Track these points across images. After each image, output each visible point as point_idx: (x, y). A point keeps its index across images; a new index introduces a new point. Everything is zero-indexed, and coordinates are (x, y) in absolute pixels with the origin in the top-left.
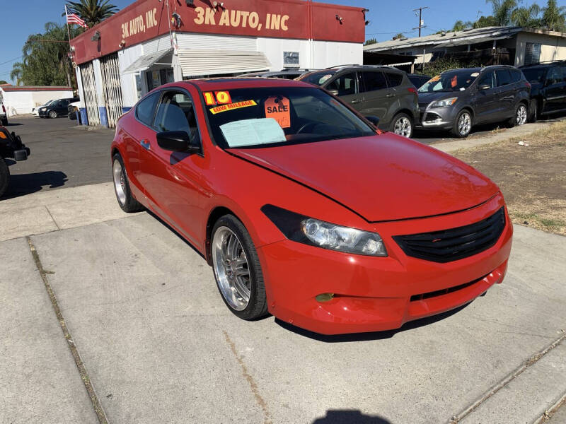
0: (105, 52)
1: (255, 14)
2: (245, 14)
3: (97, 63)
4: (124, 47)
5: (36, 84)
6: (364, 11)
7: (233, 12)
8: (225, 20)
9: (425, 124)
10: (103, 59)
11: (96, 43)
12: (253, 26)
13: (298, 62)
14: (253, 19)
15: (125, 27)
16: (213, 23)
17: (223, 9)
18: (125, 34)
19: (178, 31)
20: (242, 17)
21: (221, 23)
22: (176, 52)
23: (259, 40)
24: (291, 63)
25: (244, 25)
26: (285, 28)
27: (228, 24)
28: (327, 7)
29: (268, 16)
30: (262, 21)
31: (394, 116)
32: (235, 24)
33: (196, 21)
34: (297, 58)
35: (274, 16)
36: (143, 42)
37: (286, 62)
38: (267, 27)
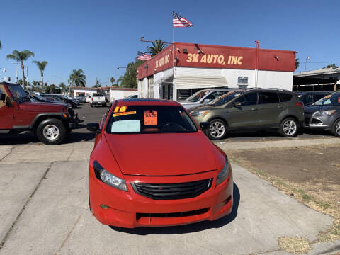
0: (149, 74)
1: (222, 56)
2: (216, 56)
3: (146, 79)
4: (156, 72)
5: (127, 87)
6: (294, 53)
7: (209, 56)
8: (204, 59)
9: (311, 125)
10: (148, 78)
11: (146, 70)
12: (220, 62)
13: (247, 82)
14: (220, 59)
15: (157, 62)
16: (197, 61)
17: (203, 54)
18: (157, 66)
19: (177, 66)
20: (214, 58)
21: (201, 62)
22: (175, 76)
23: (223, 70)
24: (243, 82)
25: (215, 62)
26: (240, 63)
27: (205, 62)
28: (269, 51)
29: (230, 57)
30: (226, 60)
31: (284, 119)
32: (209, 62)
33: (188, 60)
34: (247, 80)
35: (233, 57)
36: (163, 71)
37: (239, 82)
38: (229, 63)
